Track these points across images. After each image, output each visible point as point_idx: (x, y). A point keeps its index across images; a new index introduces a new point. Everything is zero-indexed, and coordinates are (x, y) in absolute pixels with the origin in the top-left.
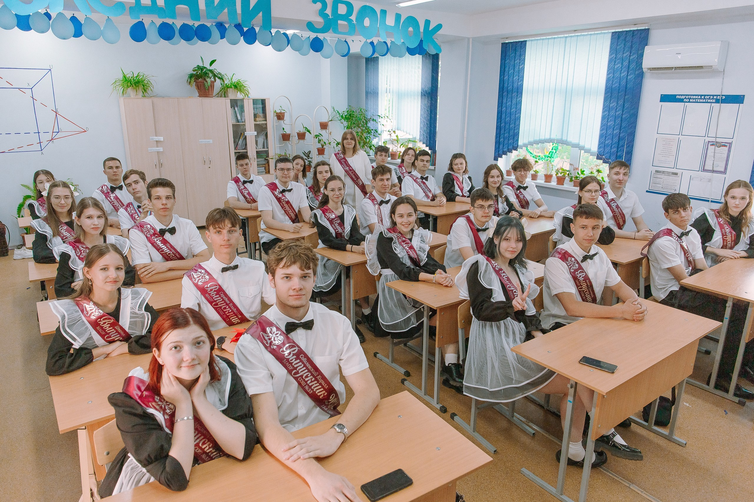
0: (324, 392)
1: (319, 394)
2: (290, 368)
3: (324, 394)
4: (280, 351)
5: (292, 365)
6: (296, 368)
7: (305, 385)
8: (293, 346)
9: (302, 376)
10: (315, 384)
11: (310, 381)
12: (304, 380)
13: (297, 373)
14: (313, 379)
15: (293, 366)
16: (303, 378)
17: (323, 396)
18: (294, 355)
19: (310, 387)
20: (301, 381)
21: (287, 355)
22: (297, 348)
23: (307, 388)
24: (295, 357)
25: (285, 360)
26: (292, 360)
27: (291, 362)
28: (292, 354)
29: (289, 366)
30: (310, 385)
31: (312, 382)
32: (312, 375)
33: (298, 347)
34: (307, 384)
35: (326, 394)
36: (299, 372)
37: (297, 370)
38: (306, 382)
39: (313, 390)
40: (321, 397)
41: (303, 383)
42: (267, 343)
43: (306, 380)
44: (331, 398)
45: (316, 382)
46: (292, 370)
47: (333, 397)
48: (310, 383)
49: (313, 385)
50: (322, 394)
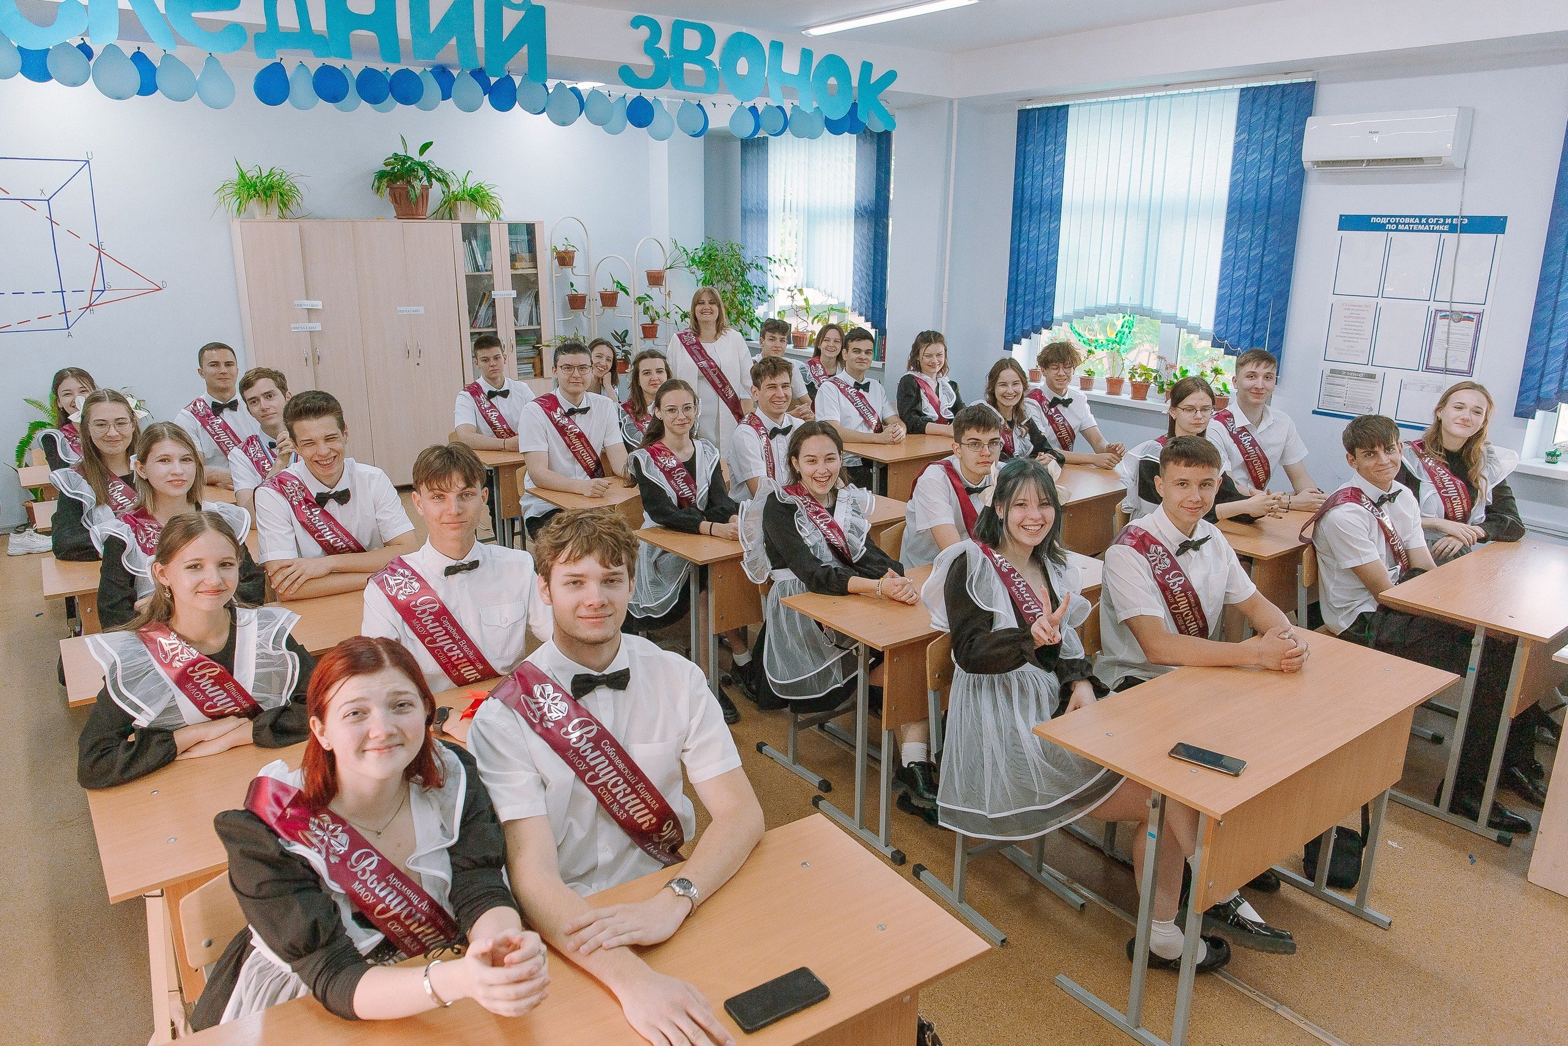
0: (651, 816)
1: (640, 821)
2: (582, 767)
3: (650, 820)
4: (562, 733)
5: (585, 762)
6: (593, 768)
7: (613, 803)
8: (588, 724)
9: (605, 784)
10: (633, 800)
11: (622, 794)
12: (610, 792)
13: (595, 777)
14: (629, 790)
15: (588, 764)
16: (607, 789)
17: (648, 824)
18: (589, 740)
19: (622, 806)
20: (605, 794)
21: (574, 740)
22: (595, 727)
23: (615, 808)
24: (591, 744)
25: (571, 750)
26: (585, 751)
27: (583, 754)
28: (584, 740)
29: (580, 763)
30: (622, 801)
31: (625, 795)
32: (626, 781)
33: (599, 724)
34: (616, 800)
35: (654, 820)
36: (600, 775)
37: (596, 771)
38: (614, 796)
39: (627, 812)
40: (644, 827)
41: (608, 799)
42: (535, 716)
43: (614, 791)
44: (664, 828)
45: (634, 796)
46: (586, 771)
47: (668, 826)
48: (623, 797)
49: (629, 801)
50: (646, 822)
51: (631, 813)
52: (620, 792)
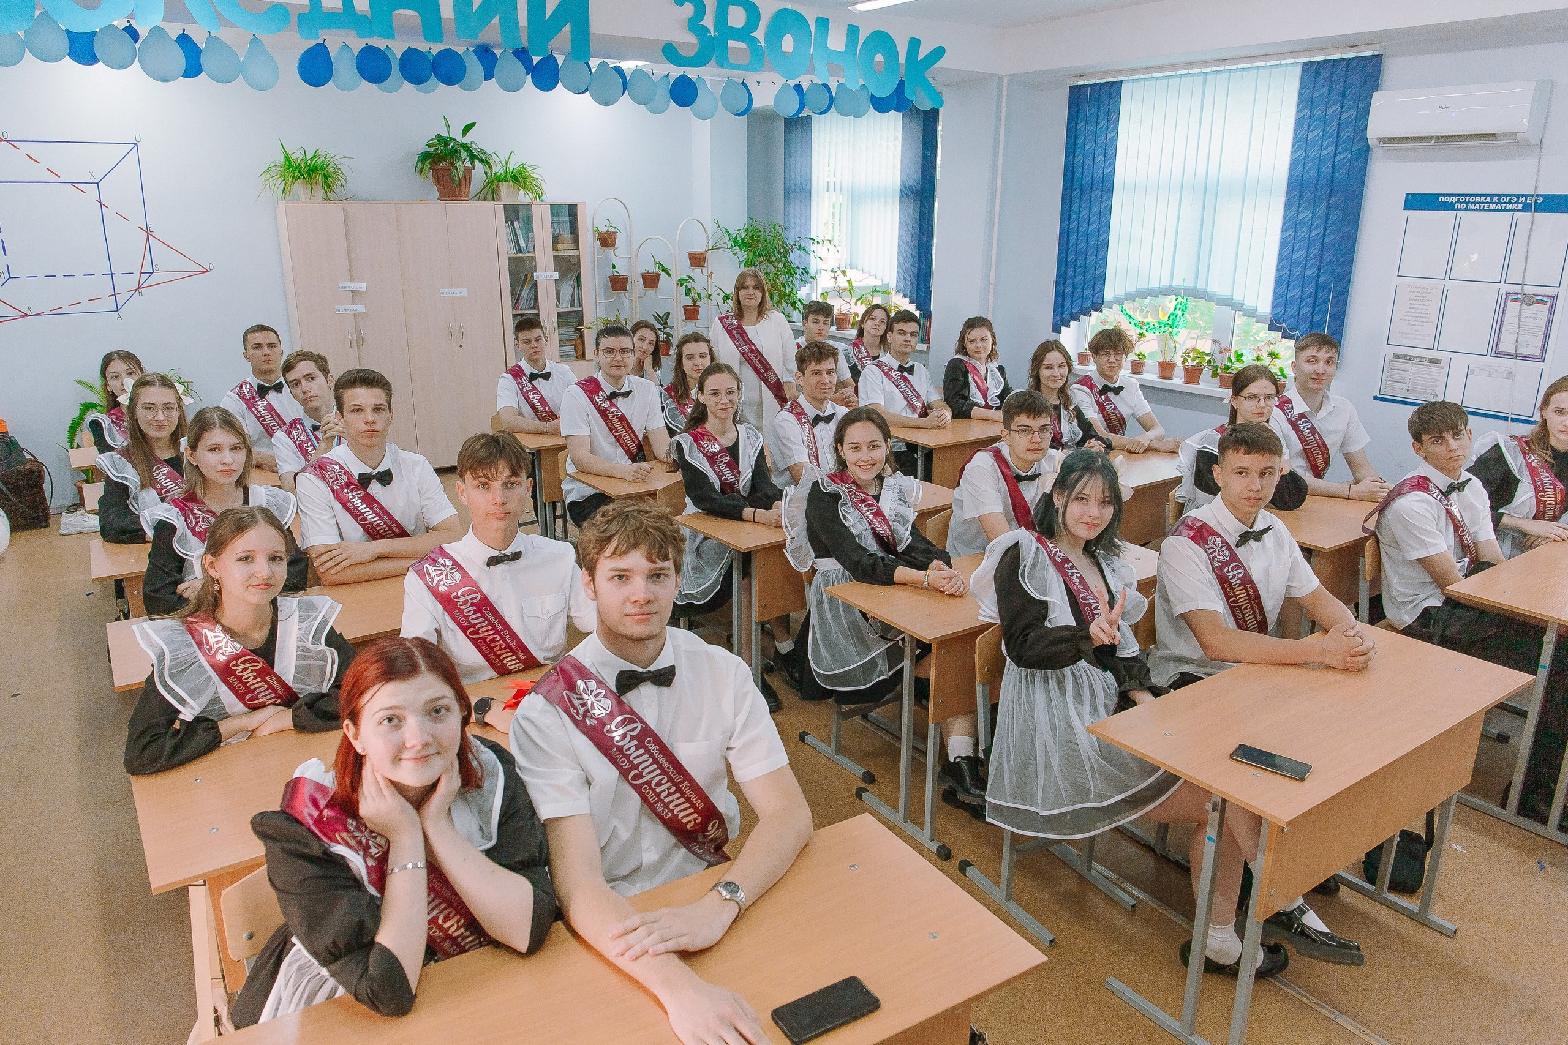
0: (696, 815)
1: (684, 821)
2: (625, 766)
3: (695, 820)
4: (605, 731)
5: (629, 761)
6: (636, 767)
7: (657, 802)
8: (632, 722)
9: (649, 783)
10: (677, 799)
11: (666, 793)
12: (654, 791)
13: (639, 776)
14: (673, 789)
15: (631, 763)
16: (650, 787)
17: (692, 824)
18: (632, 738)
19: (666, 804)
20: (649, 793)
21: (618, 738)
22: (640, 726)
23: (659, 807)
24: (635, 741)
25: (615, 749)
26: (628, 748)
27: (628, 753)
28: (628, 738)
29: (622, 761)
30: (667, 800)
31: (669, 795)
32: (670, 780)
33: (644, 723)
34: (659, 798)
35: (699, 820)
36: (644, 774)
37: (640, 769)
38: (658, 795)
39: (670, 810)
40: (688, 826)
41: (652, 798)
42: (577, 713)
43: (658, 790)
44: (710, 828)
45: (678, 795)
46: (630, 770)
47: (713, 826)
48: (666, 797)
49: (673, 801)
50: (690, 821)
51: (675, 812)
52: (664, 790)
